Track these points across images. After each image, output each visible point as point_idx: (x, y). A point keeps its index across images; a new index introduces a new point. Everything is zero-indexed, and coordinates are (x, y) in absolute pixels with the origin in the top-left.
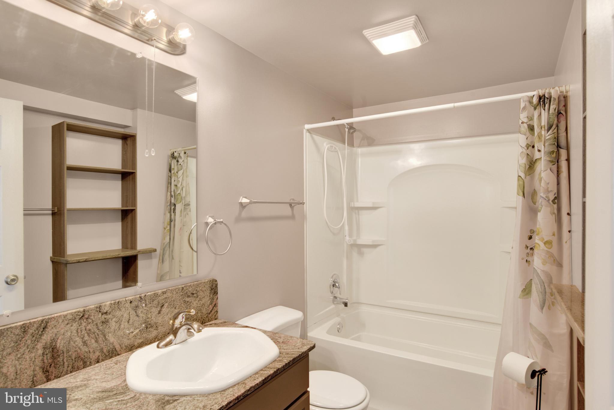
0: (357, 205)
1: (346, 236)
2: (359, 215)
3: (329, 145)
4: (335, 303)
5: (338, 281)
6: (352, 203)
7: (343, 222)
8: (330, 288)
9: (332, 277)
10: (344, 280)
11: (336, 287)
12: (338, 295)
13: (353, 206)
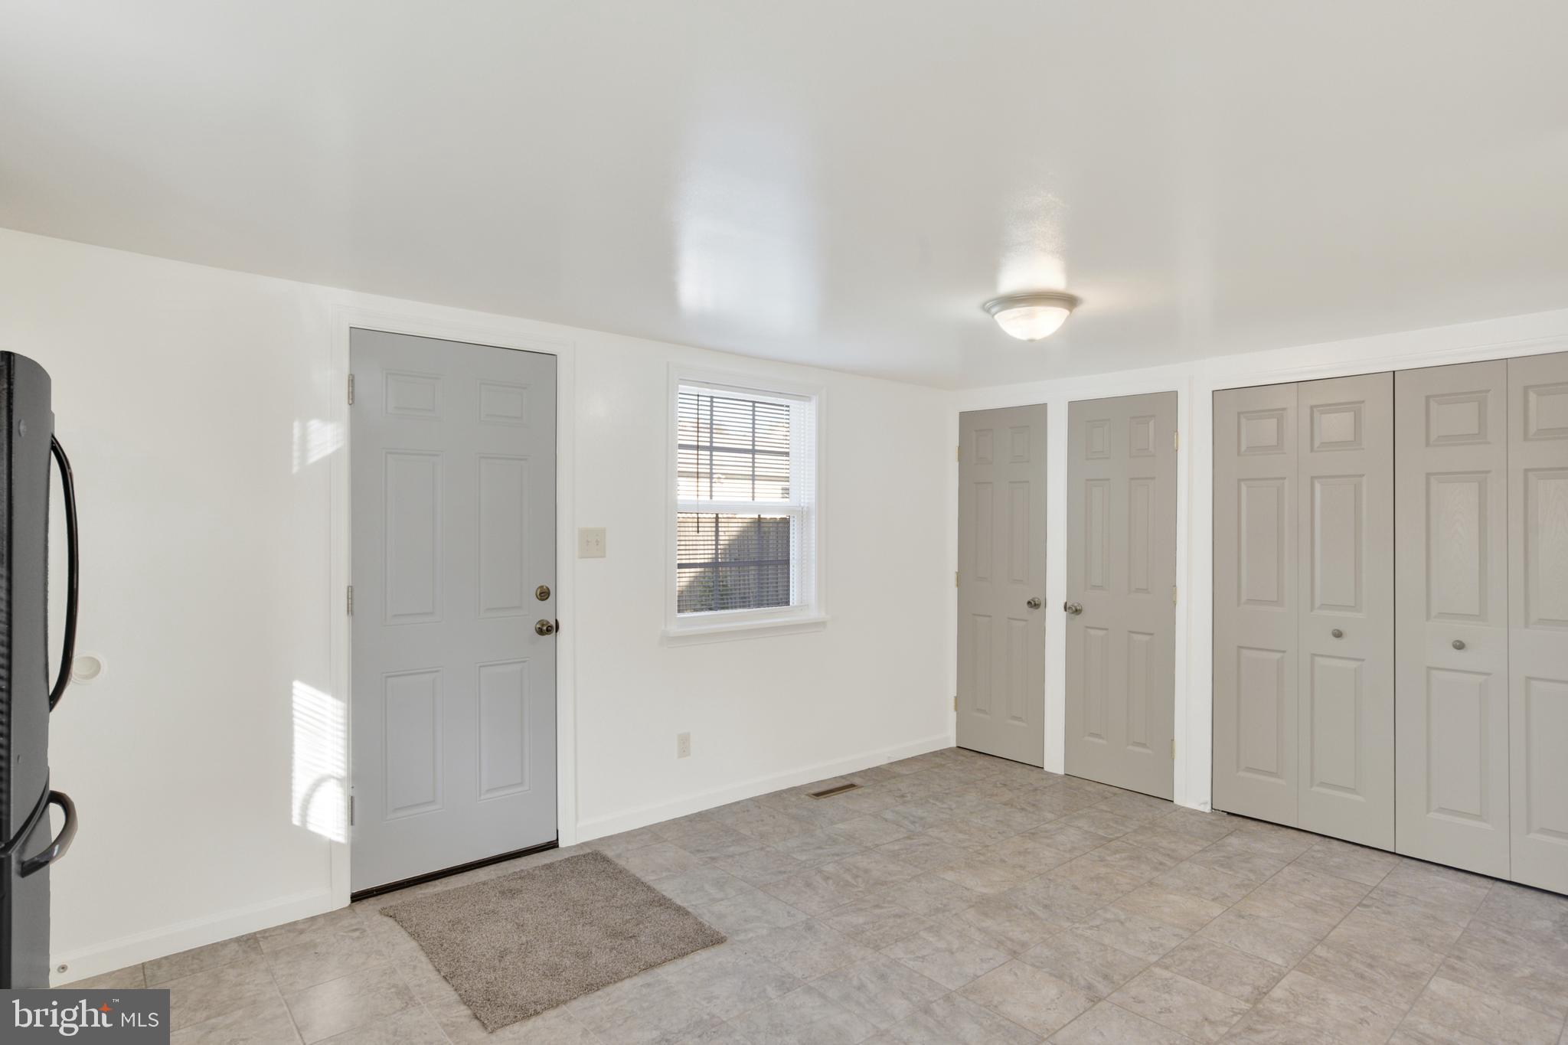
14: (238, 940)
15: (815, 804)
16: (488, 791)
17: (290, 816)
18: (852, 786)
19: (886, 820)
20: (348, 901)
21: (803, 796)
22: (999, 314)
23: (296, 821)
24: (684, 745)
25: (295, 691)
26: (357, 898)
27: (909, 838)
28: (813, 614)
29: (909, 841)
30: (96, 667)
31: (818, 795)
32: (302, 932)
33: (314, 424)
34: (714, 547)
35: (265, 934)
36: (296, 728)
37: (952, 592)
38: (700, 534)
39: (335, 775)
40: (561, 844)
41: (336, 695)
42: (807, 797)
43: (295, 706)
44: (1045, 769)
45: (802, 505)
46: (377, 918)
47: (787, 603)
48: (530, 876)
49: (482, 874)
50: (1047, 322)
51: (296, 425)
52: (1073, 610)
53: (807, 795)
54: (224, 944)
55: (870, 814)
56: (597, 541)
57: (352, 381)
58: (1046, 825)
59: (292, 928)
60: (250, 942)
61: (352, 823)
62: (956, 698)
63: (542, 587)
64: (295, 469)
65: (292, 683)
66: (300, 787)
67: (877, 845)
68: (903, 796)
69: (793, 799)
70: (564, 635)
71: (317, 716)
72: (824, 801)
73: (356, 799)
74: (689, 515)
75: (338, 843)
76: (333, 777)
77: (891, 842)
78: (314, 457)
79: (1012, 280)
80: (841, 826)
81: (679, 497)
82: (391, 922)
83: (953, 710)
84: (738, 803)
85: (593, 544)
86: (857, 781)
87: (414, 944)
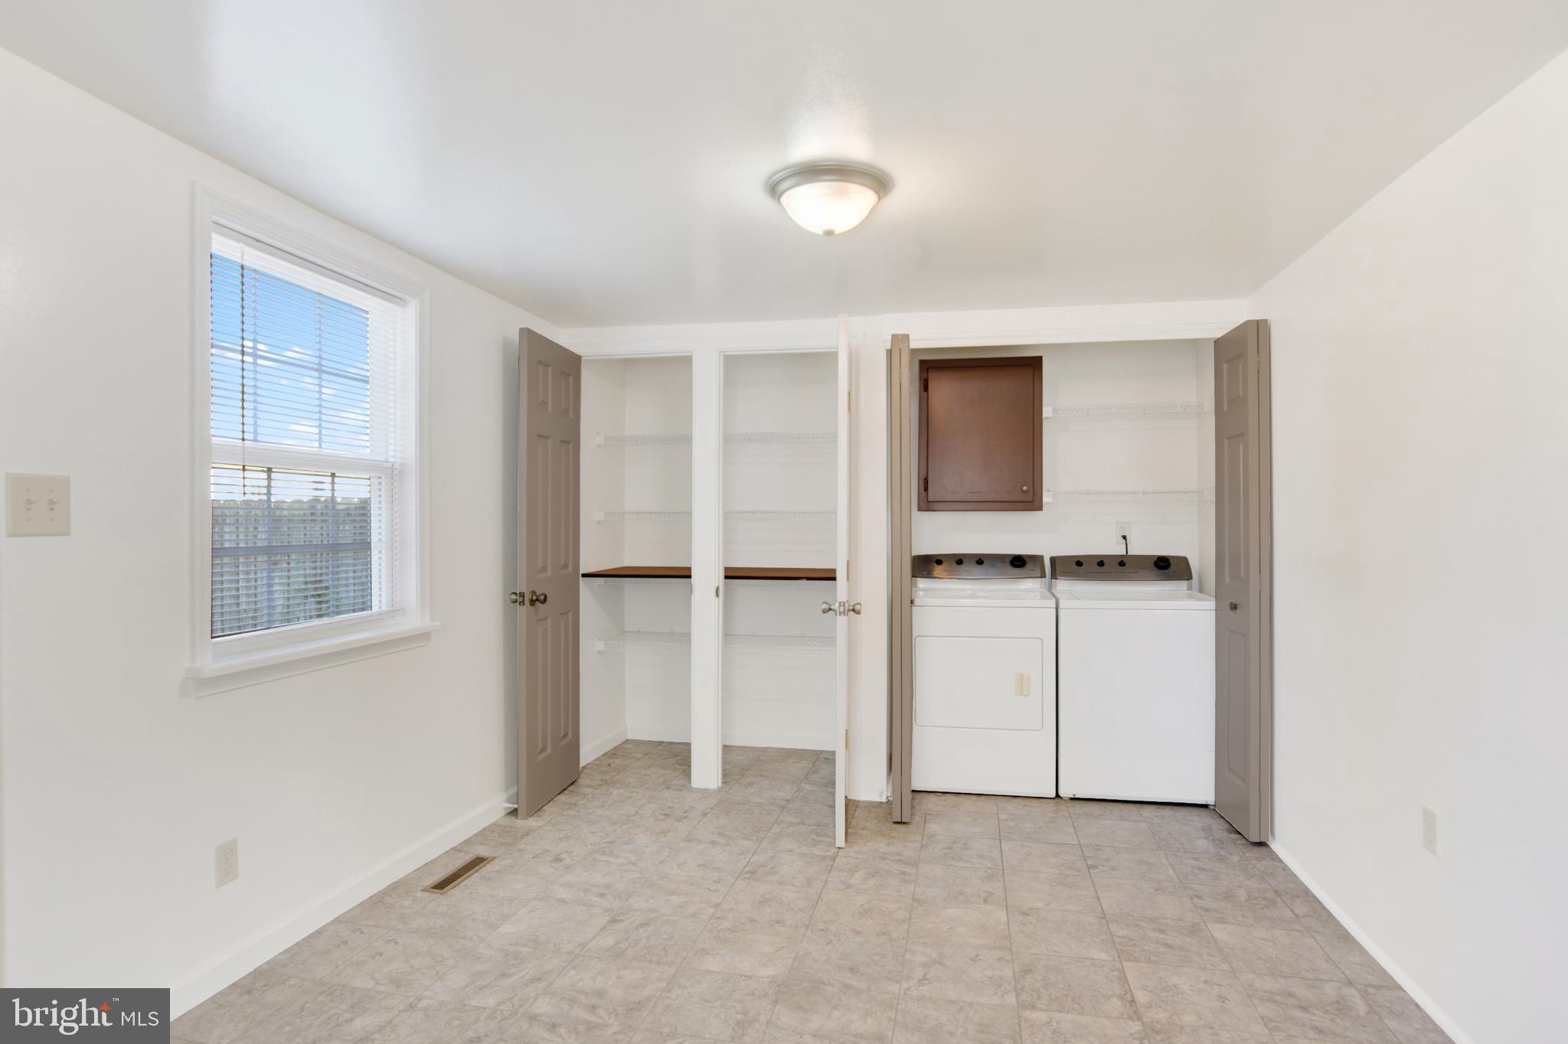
15: (444, 902)
18: (477, 862)
19: (564, 901)
21: (419, 894)
22: (792, 191)
27: (614, 921)
28: (413, 621)
29: (619, 926)
31: (442, 885)
42: (426, 894)
45: (392, 460)
47: (366, 606)
53: (423, 891)
55: (535, 899)
56: (51, 502)
58: (755, 858)
67: (583, 945)
68: (558, 859)
69: (406, 903)
72: (455, 892)
77: (596, 935)
80: (507, 929)
84: (319, 933)
85: (43, 506)
86: (482, 851)
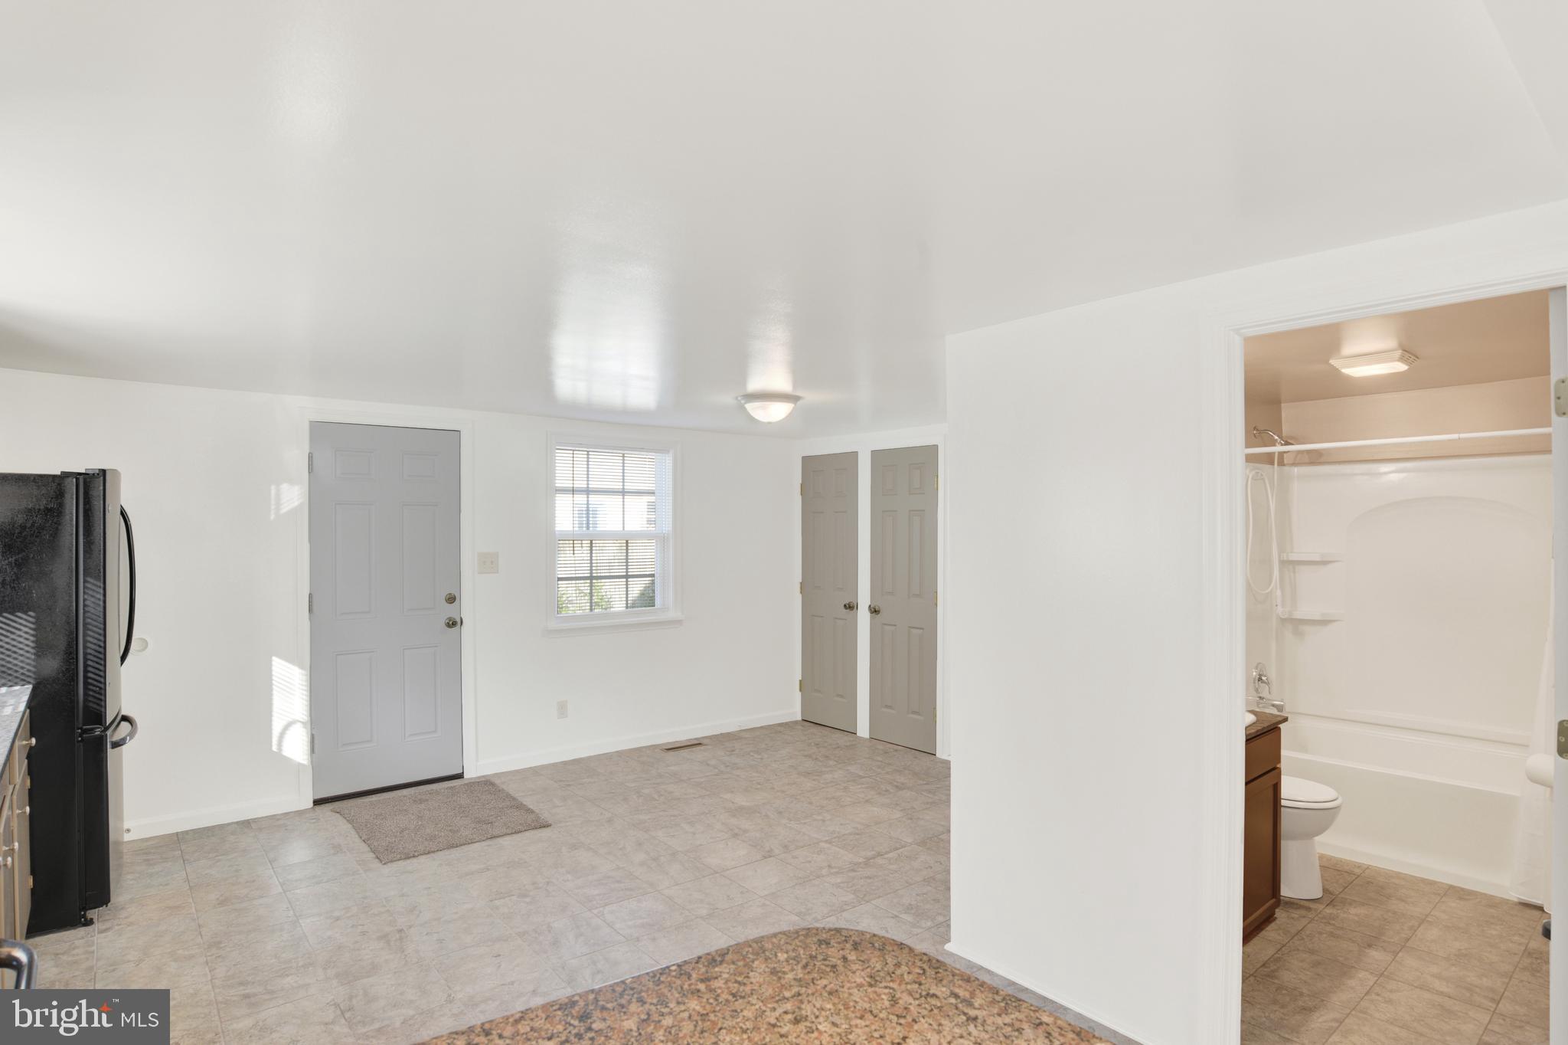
0: (1294, 557)
1: (1277, 606)
2: (1294, 572)
3: (1254, 472)
4: (1260, 706)
5: (1265, 673)
6: (1285, 554)
7: (1271, 588)
8: (1254, 683)
9: (1256, 668)
10: (1272, 673)
11: (1263, 682)
12: (1265, 694)
13: (1285, 559)
14: (237, 823)
16: (411, 735)
17: (271, 746)
18: (699, 744)
19: (708, 765)
20: (312, 805)
21: (657, 750)
22: (746, 405)
23: (275, 748)
24: (562, 709)
25: (274, 663)
26: (318, 802)
27: (716, 775)
28: (672, 614)
30: (145, 644)
31: (670, 749)
32: (278, 820)
33: (285, 486)
34: (589, 565)
35: (255, 820)
36: (274, 692)
37: (798, 599)
38: (576, 555)
39: (302, 720)
40: (466, 776)
41: (301, 667)
42: (660, 751)
43: (274, 673)
44: (858, 734)
45: (664, 532)
46: (330, 813)
47: (653, 606)
48: (437, 792)
49: (405, 792)
50: (777, 412)
51: (273, 487)
52: (874, 611)
53: (661, 749)
54: (229, 824)
55: (699, 761)
56: (492, 562)
57: (311, 457)
58: (824, 769)
59: (273, 817)
60: (246, 824)
61: (312, 750)
62: (800, 681)
63: (450, 594)
64: (272, 517)
65: (271, 658)
66: (277, 727)
68: (733, 751)
69: (649, 752)
70: (466, 629)
71: (287, 684)
73: (316, 737)
74: (567, 542)
75: (303, 765)
76: (300, 722)
78: (285, 509)
79: (754, 385)
81: (557, 529)
82: (338, 815)
83: (798, 690)
84: (607, 753)
85: (489, 563)
86: (705, 741)
87: (350, 826)
